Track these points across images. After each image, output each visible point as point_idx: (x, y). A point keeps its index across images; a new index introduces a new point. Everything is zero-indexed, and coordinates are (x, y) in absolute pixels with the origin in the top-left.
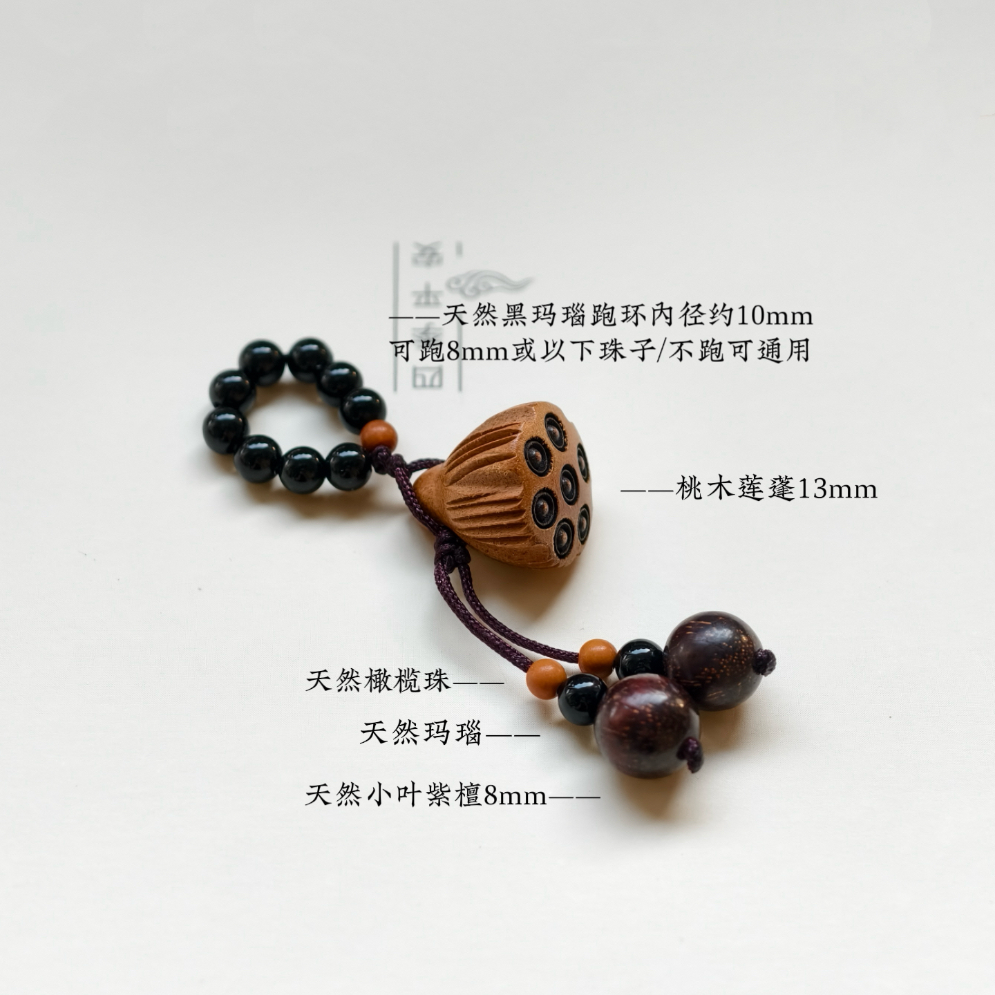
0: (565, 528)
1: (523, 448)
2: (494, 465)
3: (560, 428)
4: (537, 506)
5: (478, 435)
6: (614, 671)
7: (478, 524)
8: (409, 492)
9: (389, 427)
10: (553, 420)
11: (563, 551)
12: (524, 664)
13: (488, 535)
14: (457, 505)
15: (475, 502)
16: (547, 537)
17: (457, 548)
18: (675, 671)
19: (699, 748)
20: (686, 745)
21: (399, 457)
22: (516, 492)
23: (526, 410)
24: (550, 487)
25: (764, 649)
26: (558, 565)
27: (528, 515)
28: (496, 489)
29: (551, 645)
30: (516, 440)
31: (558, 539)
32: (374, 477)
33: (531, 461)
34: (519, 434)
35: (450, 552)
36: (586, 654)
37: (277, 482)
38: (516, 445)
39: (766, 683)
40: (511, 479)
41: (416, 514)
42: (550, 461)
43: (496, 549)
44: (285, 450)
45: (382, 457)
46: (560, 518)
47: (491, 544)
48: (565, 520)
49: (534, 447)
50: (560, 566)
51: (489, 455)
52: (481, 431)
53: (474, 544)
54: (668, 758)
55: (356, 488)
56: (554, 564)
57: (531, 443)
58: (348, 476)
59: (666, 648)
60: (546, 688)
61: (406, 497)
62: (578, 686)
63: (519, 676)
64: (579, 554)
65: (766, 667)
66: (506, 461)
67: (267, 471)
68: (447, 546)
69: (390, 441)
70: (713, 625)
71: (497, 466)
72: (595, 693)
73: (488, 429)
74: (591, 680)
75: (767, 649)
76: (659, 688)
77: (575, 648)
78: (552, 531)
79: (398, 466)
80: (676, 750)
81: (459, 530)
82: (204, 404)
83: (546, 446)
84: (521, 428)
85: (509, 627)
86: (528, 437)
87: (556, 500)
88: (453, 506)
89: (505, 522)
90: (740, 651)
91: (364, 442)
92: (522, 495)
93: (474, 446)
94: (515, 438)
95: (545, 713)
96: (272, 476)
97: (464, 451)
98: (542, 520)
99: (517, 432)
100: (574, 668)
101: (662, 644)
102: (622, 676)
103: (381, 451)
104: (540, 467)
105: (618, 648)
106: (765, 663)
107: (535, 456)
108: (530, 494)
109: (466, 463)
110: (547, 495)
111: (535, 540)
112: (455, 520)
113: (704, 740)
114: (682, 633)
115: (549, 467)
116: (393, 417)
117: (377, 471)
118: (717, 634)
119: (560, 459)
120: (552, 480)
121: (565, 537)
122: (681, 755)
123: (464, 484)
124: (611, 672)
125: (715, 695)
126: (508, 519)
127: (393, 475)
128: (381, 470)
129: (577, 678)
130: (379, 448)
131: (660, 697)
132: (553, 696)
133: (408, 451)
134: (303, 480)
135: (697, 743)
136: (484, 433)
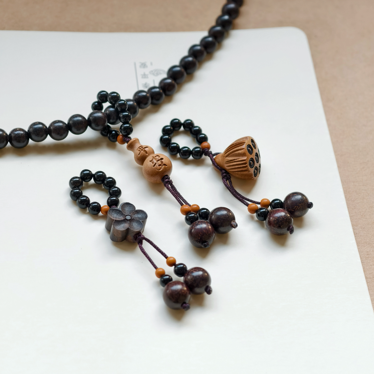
0: (256, 169)
1: (246, 147)
2: (239, 151)
3: (254, 143)
4: (250, 163)
5: (233, 144)
6: (270, 206)
7: (234, 167)
8: (213, 161)
9: (208, 144)
10: (252, 141)
11: (256, 175)
12: (247, 205)
13: (236, 170)
14: (228, 162)
15: (233, 161)
16: (252, 170)
17: (227, 174)
18: (287, 207)
19: (293, 228)
20: (290, 227)
21: (211, 152)
22: (245, 158)
23: (246, 138)
24: (253, 157)
25: (310, 202)
26: (254, 178)
27: (248, 164)
28: (239, 158)
29: (253, 200)
30: (245, 145)
31: (254, 172)
32: (204, 156)
33: (249, 150)
34: (245, 144)
35: (226, 176)
36: (262, 203)
37: (178, 155)
38: (244, 146)
39: (310, 210)
40: (244, 155)
41: (216, 166)
42: (253, 151)
43: (238, 174)
44: (181, 147)
45: (207, 151)
46: (255, 166)
47: (237, 173)
48: (256, 167)
49: (249, 147)
50: (254, 179)
51: (237, 149)
52: (234, 143)
53: (232, 173)
54: (285, 230)
55: (199, 158)
56: (253, 178)
57: (248, 146)
58: (197, 155)
59: (284, 201)
60: (253, 211)
61: (212, 162)
62: (261, 211)
63: (246, 208)
64: (258, 177)
65: (311, 206)
66: (242, 150)
67: (176, 152)
68: (225, 174)
69: (209, 148)
70: (297, 195)
71: (240, 152)
72: (266, 212)
73: (237, 142)
74: (264, 209)
75: (311, 202)
76: (282, 212)
77: (260, 201)
78: (253, 169)
79: (211, 154)
80: (286, 228)
81: (228, 169)
82: (161, 134)
83: (251, 147)
84: (246, 142)
85: (242, 195)
86: (247, 144)
87: (254, 161)
88: (227, 163)
89: (242, 166)
90: (304, 202)
91: (202, 147)
92: (246, 159)
93: (232, 147)
94: (244, 144)
95: (252, 218)
96: (177, 153)
97: (230, 148)
98: (251, 166)
99: (245, 143)
100: (259, 206)
101: (283, 200)
102: (273, 209)
103: (206, 150)
104: (251, 152)
105: (271, 201)
106: (310, 205)
107: (249, 149)
108: (248, 159)
109: (231, 151)
110: (252, 160)
111: (249, 171)
112: (227, 166)
113: (294, 226)
114: (288, 197)
115: (253, 152)
116: (210, 141)
117: (205, 155)
118: (298, 198)
119: (255, 151)
120: (253, 156)
121: (256, 171)
122: (288, 230)
123: (229, 157)
124: (269, 207)
125: (297, 213)
126: (243, 165)
127: (209, 156)
128: (206, 155)
129: (261, 209)
130: (206, 149)
131: (283, 214)
132: (254, 213)
133: (213, 150)
134: (185, 155)
135: (293, 226)
136: (235, 144)
